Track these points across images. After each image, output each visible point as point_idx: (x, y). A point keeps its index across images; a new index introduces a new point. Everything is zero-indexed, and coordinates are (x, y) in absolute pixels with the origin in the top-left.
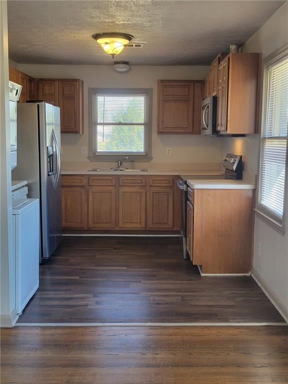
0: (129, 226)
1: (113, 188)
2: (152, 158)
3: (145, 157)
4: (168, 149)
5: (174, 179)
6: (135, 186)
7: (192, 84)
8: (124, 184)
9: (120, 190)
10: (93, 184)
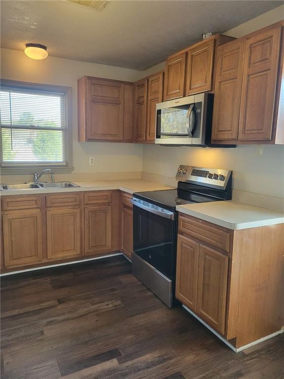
0: (60, 255)
1: (39, 210)
2: (74, 168)
3: (66, 167)
4: (90, 158)
5: (112, 194)
6: (67, 206)
7: (123, 85)
8: (54, 205)
9: (48, 213)
10: (9, 208)
